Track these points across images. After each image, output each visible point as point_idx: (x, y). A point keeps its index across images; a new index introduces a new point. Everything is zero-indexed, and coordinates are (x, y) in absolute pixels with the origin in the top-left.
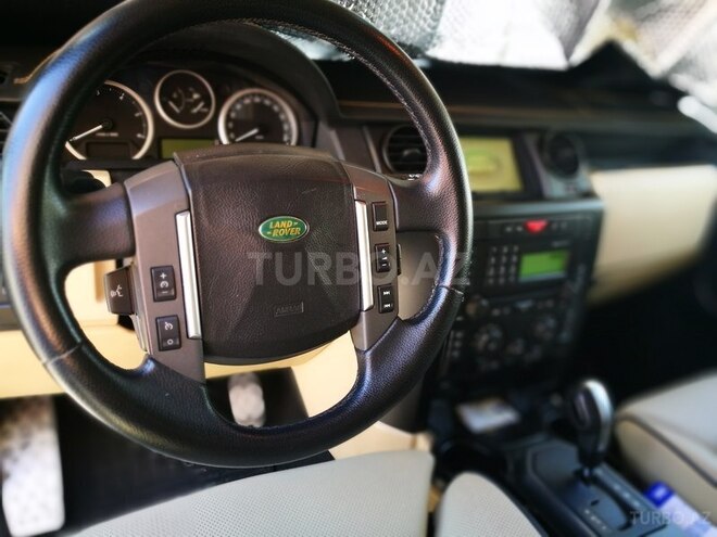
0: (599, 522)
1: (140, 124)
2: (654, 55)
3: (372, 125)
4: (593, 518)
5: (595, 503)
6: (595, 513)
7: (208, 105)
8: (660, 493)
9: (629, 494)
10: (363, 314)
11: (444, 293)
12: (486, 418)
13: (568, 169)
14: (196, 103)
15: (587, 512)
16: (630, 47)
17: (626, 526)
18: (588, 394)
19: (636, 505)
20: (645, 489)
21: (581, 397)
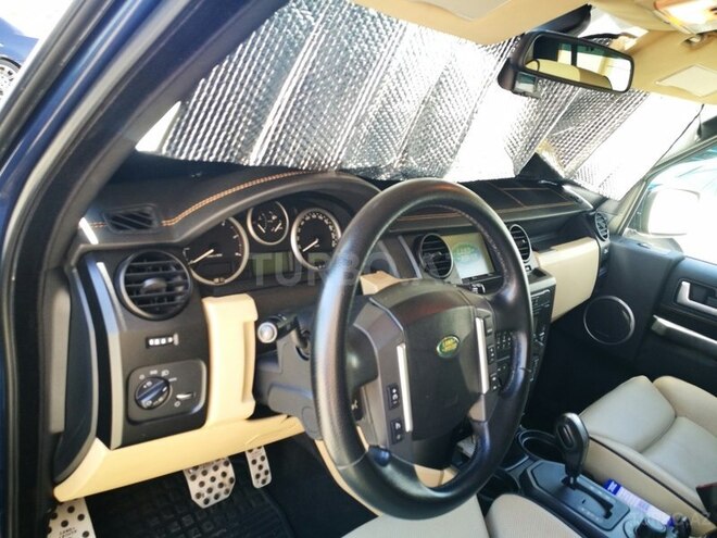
0: (592, 515)
1: (237, 245)
3: (405, 234)
4: (588, 513)
5: (584, 502)
6: (587, 509)
7: (284, 225)
8: (612, 486)
9: (600, 491)
10: (483, 397)
13: (524, 255)
14: (275, 223)
15: (583, 509)
17: (608, 515)
18: (571, 423)
19: (607, 498)
20: (605, 485)
21: (568, 427)
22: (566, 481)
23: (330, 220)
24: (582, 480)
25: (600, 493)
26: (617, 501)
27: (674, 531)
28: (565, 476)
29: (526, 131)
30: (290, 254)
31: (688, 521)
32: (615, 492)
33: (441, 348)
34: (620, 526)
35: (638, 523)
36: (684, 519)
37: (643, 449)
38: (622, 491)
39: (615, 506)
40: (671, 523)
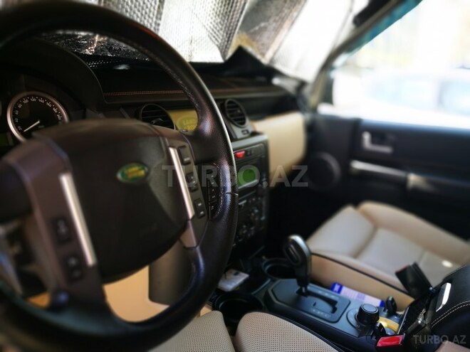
0: (322, 313)
2: (263, 55)
4: (319, 313)
5: (315, 304)
6: (318, 309)
8: (337, 288)
9: (327, 293)
10: (190, 222)
11: (229, 197)
12: (233, 282)
13: (241, 122)
15: (314, 311)
16: (250, 49)
17: (334, 310)
18: (295, 243)
19: (333, 297)
20: (331, 288)
21: (292, 246)
22: (300, 292)
23: (52, 103)
24: (312, 287)
25: (326, 295)
26: (340, 298)
27: (384, 311)
28: (298, 288)
29: (224, 21)
30: (8, 134)
31: (393, 300)
32: (339, 291)
33: (123, 175)
34: (344, 317)
35: (357, 311)
36: (390, 299)
37: (356, 255)
38: (345, 290)
39: (339, 302)
40: (382, 304)
